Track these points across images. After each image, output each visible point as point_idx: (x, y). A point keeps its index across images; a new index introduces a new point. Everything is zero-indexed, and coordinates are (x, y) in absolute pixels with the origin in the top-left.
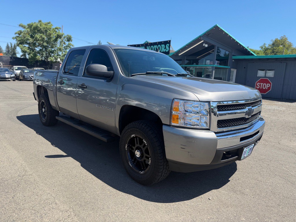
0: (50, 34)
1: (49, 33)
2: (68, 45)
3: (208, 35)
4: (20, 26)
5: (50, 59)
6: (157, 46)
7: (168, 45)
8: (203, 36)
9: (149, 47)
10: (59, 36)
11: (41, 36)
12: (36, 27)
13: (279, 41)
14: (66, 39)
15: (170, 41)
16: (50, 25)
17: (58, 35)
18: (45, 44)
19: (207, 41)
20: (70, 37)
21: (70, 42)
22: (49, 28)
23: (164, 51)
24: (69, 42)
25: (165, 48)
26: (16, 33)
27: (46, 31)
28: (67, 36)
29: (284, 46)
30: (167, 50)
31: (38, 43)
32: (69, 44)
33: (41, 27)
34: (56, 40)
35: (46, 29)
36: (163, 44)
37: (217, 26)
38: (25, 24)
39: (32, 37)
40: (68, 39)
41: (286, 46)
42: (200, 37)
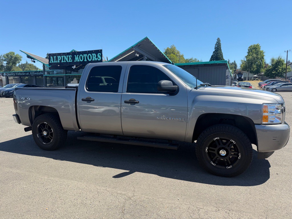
3: (139, 46)
6: (87, 55)
7: (100, 54)
8: (136, 46)
9: (78, 56)
13: (170, 50)
15: (101, 50)
19: (138, 51)
23: (96, 60)
25: (97, 57)
29: (174, 54)
30: (99, 58)
36: (94, 53)
37: (147, 38)
41: (175, 54)
42: (132, 47)
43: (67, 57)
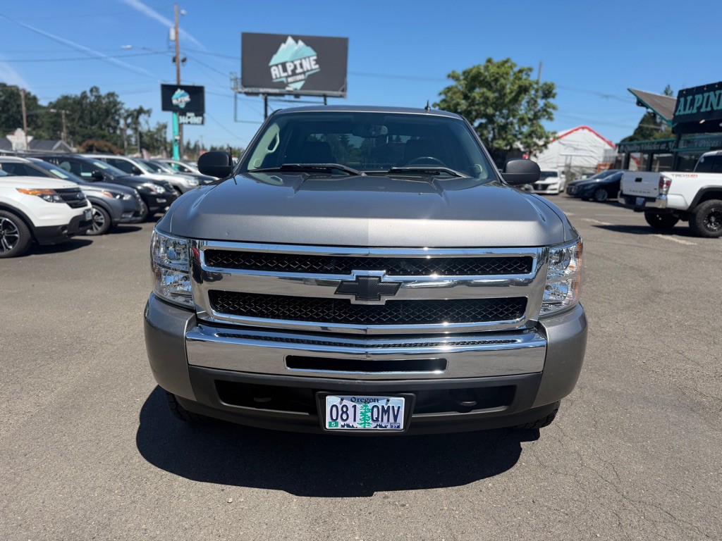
0: (503, 87)
1: (501, 84)
2: (544, 108)
4: (449, 76)
5: (497, 143)
10: (523, 90)
11: (483, 93)
12: (478, 75)
14: (540, 94)
16: (509, 64)
17: (520, 87)
18: (490, 111)
20: (550, 87)
21: (551, 101)
22: (503, 73)
24: (546, 99)
26: (440, 94)
27: (496, 80)
28: (545, 86)
31: (476, 110)
32: (546, 105)
33: (486, 74)
34: (516, 100)
35: (497, 76)
38: (459, 71)
39: (466, 97)
40: (544, 93)
43: (715, 95)
